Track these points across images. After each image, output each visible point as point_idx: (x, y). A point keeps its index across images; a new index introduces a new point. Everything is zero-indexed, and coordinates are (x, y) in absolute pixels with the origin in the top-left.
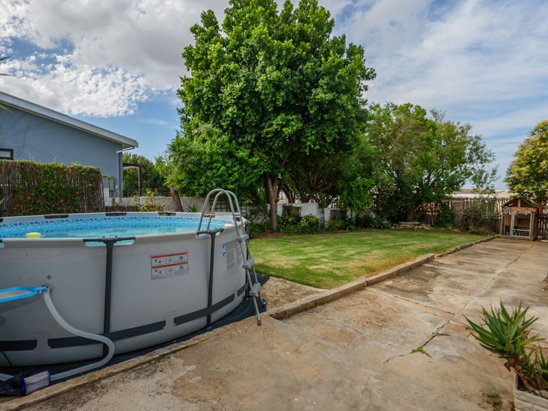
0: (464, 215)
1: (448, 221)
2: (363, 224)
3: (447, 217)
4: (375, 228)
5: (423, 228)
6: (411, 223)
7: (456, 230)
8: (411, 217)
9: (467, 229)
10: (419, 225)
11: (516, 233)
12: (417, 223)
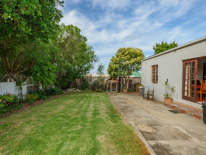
0: (93, 84)
1: (87, 87)
2: (50, 93)
3: (86, 85)
4: (57, 94)
5: (77, 91)
6: (72, 89)
7: (90, 91)
8: (71, 86)
9: (95, 90)
10: (75, 90)
11: (112, 90)
12: (74, 89)
